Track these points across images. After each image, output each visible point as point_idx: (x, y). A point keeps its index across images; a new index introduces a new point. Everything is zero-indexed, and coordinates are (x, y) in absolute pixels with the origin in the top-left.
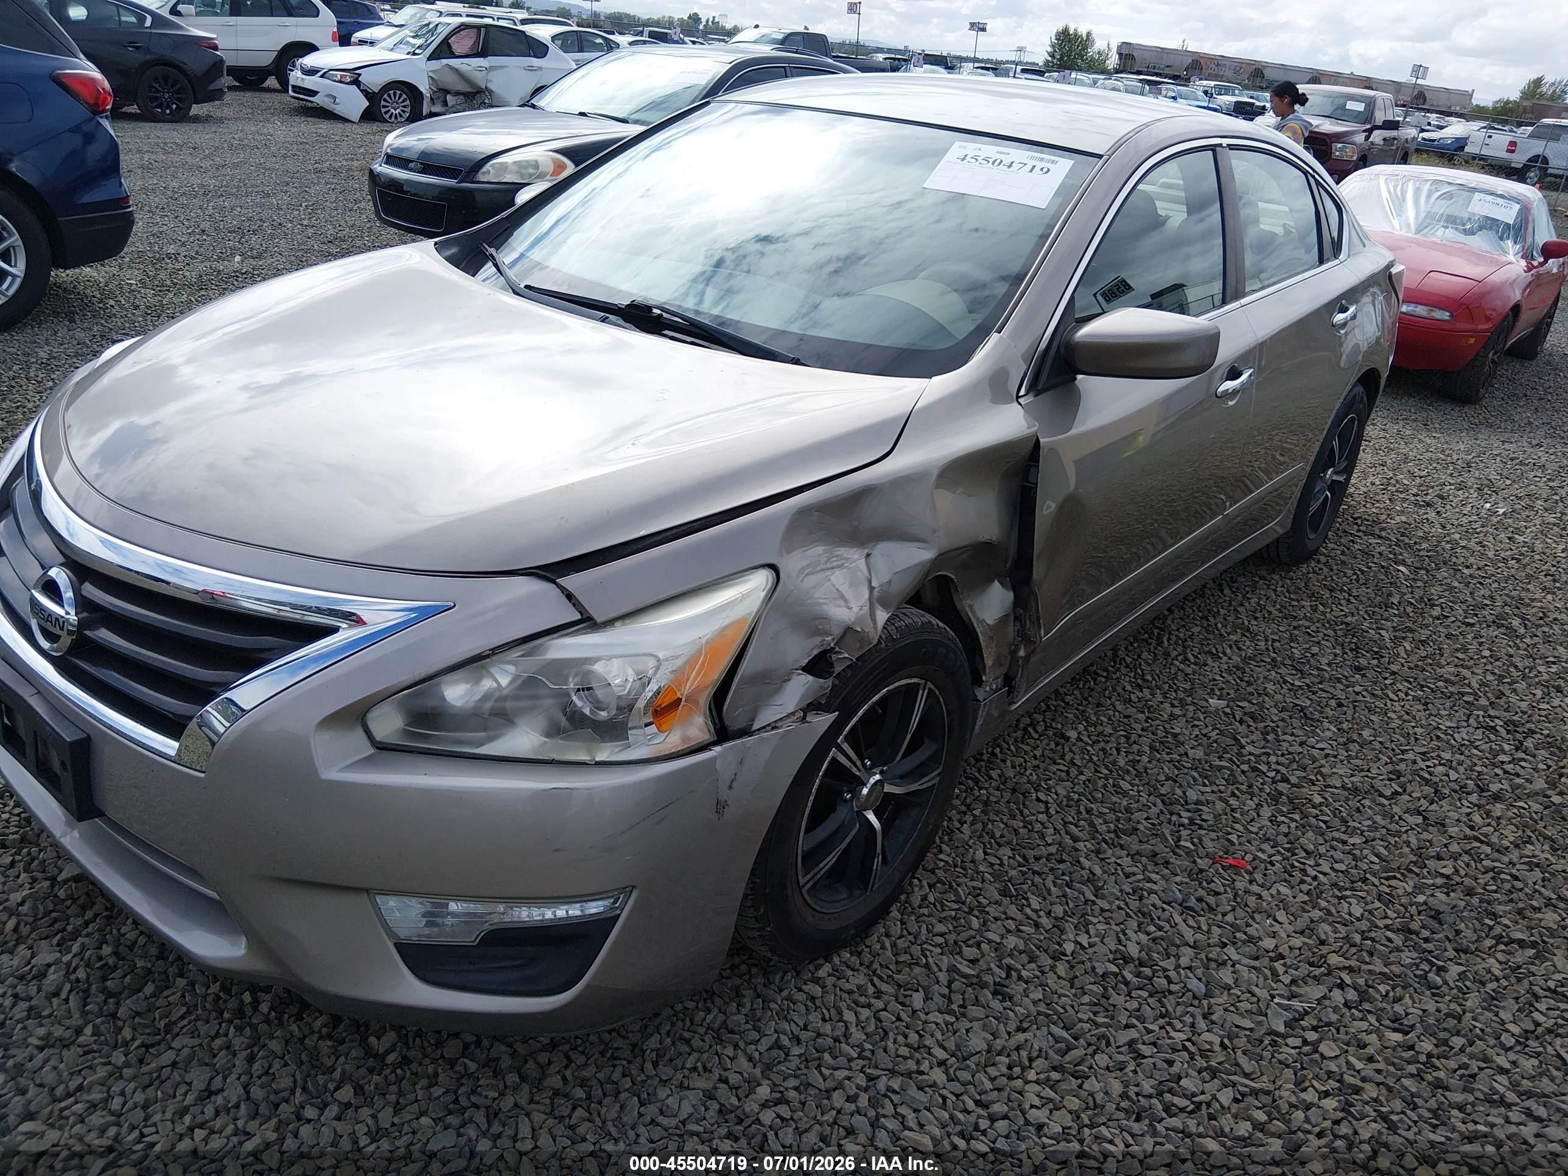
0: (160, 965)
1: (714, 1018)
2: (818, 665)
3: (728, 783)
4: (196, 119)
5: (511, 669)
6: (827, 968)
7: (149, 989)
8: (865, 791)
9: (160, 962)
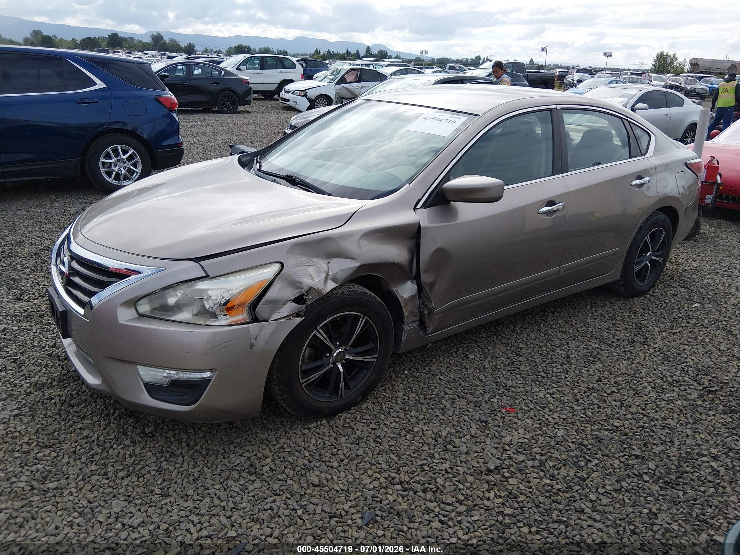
0: (90, 399)
1: (264, 436)
2: (299, 300)
3: (255, 337)
4: (240, 112)
5: (182, 291)
6: (315, 425)
7: (83, 405)
8: (335, 355)
9: (90, 398)
